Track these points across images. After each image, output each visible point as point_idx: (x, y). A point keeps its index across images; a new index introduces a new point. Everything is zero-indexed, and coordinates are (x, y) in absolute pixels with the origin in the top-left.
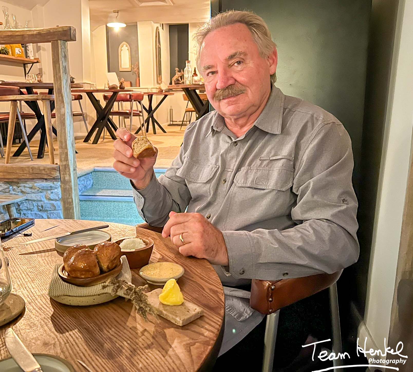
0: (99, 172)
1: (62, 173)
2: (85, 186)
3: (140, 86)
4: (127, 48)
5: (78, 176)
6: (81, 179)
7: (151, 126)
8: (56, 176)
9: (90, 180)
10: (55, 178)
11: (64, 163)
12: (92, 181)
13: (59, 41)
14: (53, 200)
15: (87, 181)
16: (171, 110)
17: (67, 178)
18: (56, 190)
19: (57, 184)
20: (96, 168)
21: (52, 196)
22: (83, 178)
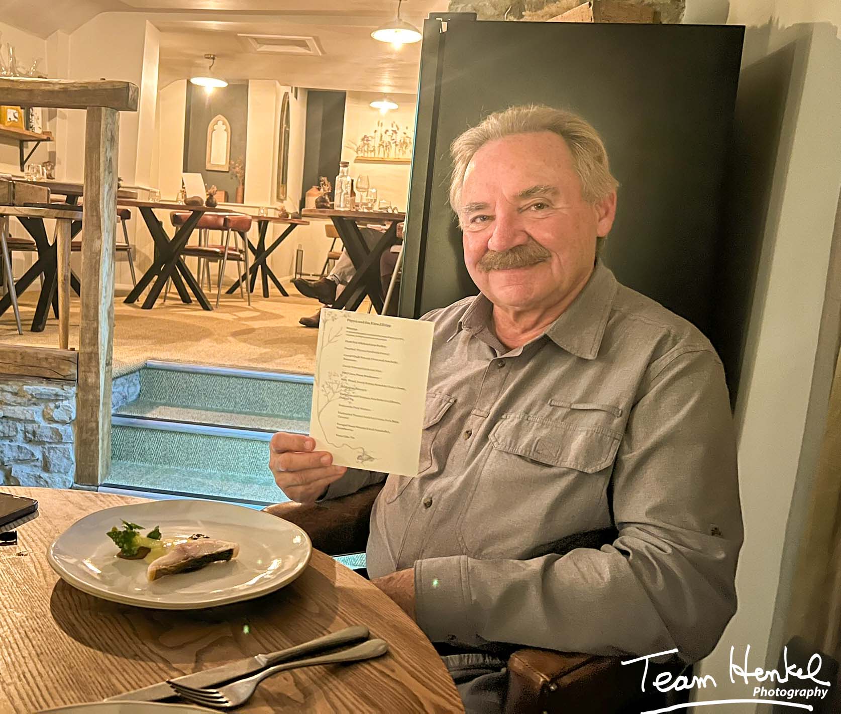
0: (154, 369)
1: (82, 368)
2: (125, 397)
3: (243, 202)
4: (224, 127)
5: (114, 375)
6: (118, 381)
7: (259, 281)
8: (70, 373)
9: (134, 385)
10: (68, 378)
11: (89, 350)
12: (139, 387)
13: (103, 108)
14: (57, 422)
15: (129, 387)
16: (299, 253)
17: (91, 380)
18: (65, 403)
19: (70, 391)
20: (150, 362)
21: (57, 414)
22: (122, 380)
